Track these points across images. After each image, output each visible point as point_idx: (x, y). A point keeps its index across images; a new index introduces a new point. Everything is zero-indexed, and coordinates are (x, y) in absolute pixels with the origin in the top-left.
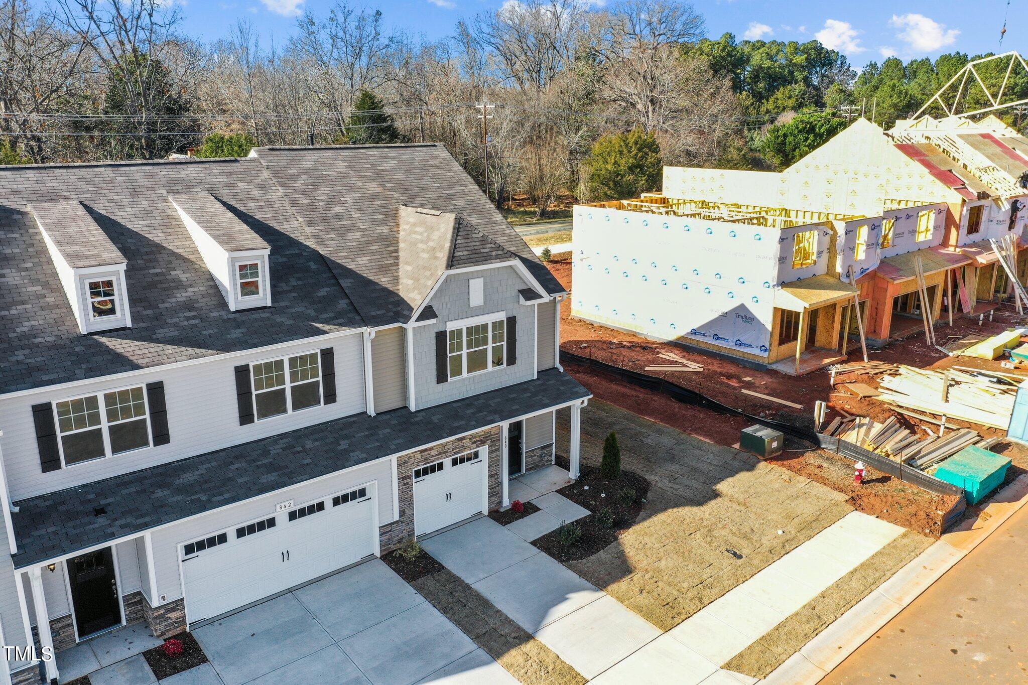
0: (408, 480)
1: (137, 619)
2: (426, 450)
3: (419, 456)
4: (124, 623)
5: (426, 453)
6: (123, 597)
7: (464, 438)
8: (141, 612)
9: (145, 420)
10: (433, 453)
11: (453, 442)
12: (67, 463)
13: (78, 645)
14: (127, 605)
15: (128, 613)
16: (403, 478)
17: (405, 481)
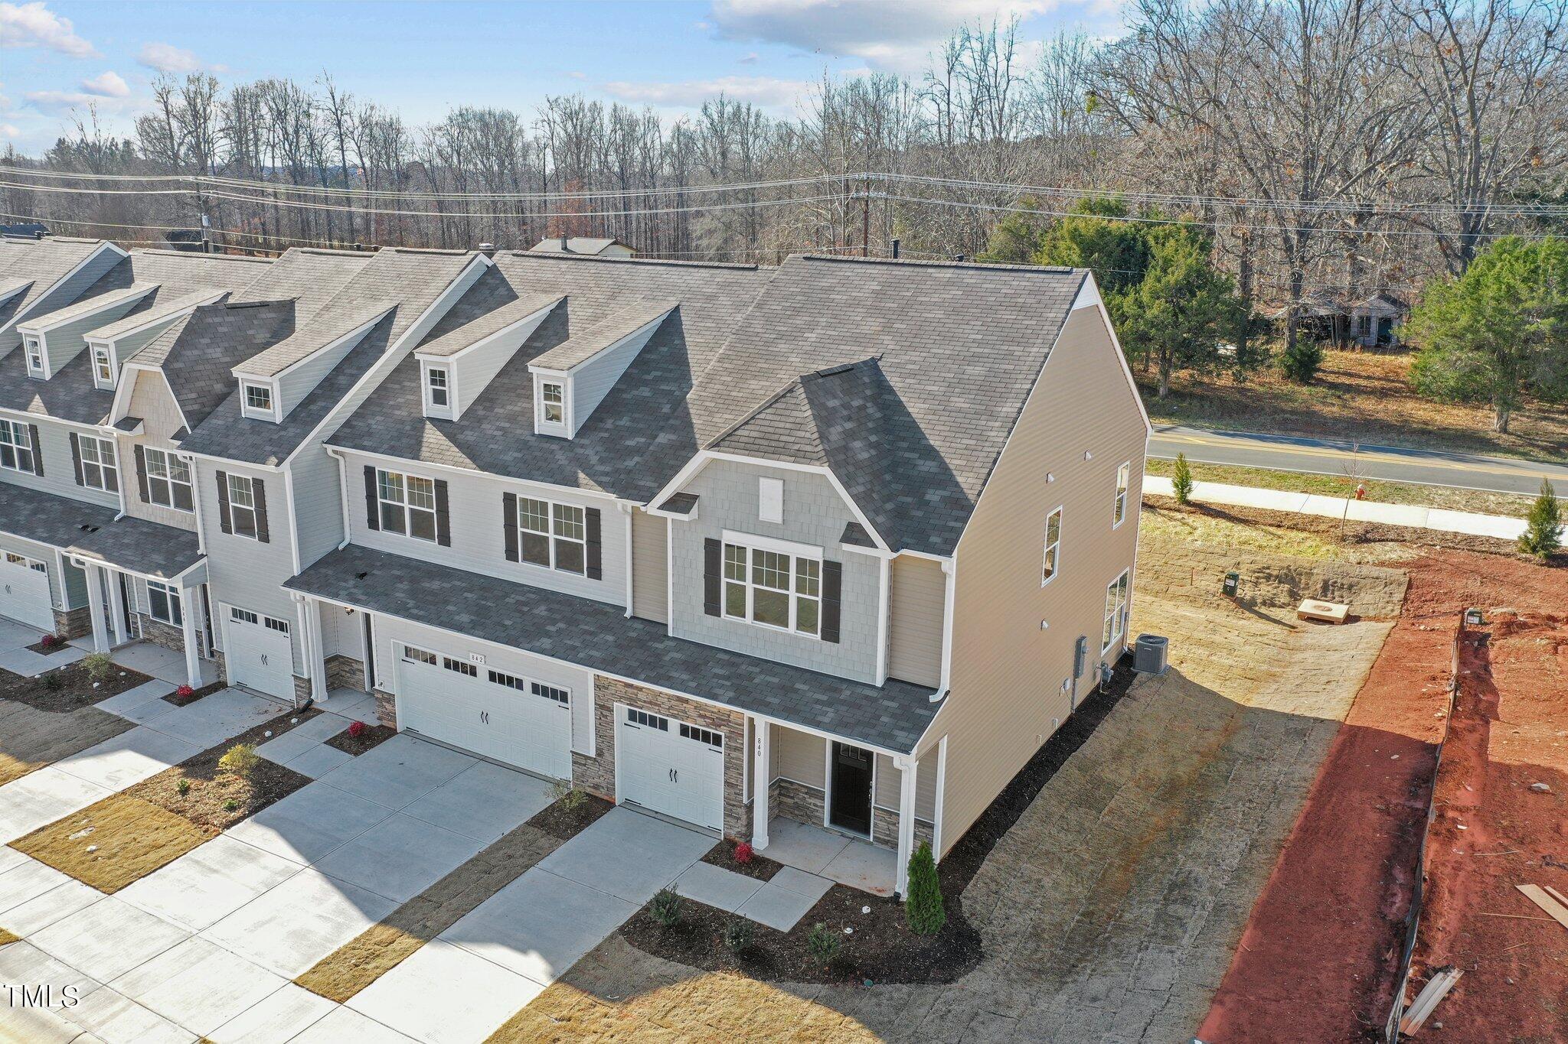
0: (607, 713)
2: (631, 686)
3: (620, 687)
5: (630, 690)
7: (687, 701)
9: (433, 514)
10: (640, 695)
11: (670, 698)
12: (383, 528)
16: (602, 707)
17: (605, 713)
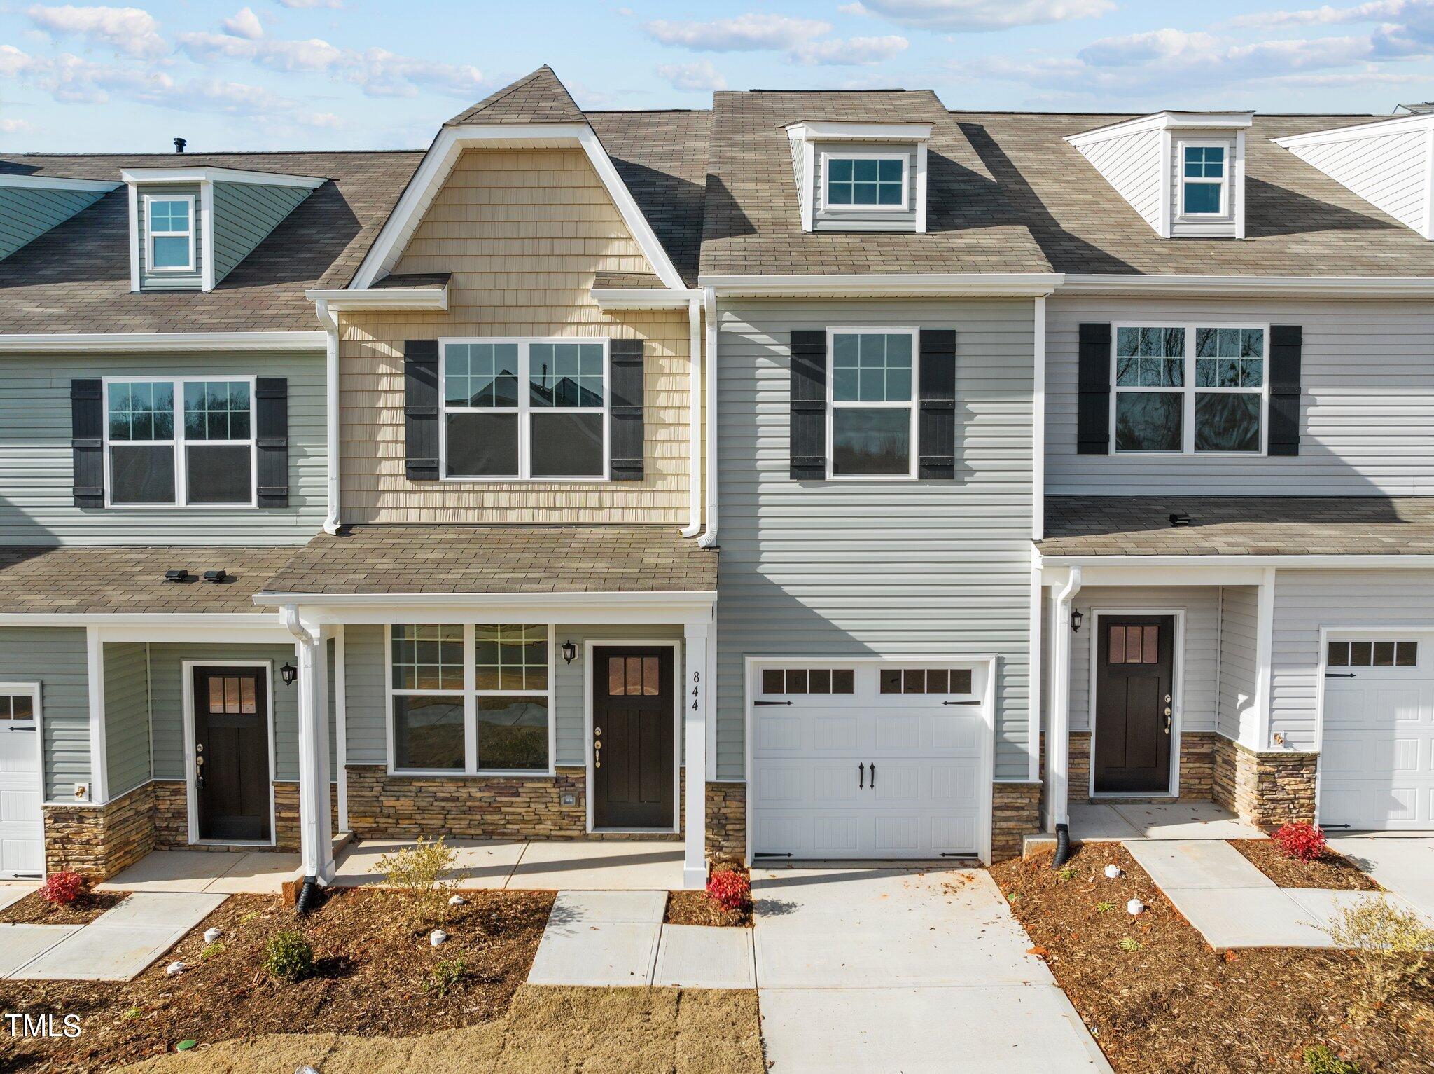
1: (1200, 791)
4: (1175, 791)
6: (1183, 735)
8: (1210, 781)
9: (1258, 396)
12: (1119, 447)
13: (1092, 802)
14: (1187, 756)
15: (1185, 771)
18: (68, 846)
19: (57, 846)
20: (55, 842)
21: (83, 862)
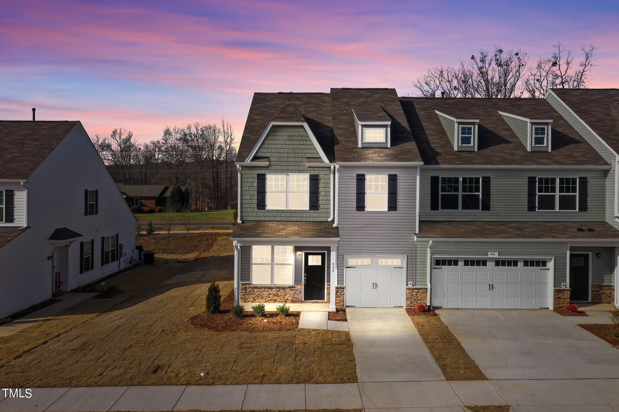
18: (560, 300)
19: (557, 299)
20: (556, 299)
21: (563, 303)
